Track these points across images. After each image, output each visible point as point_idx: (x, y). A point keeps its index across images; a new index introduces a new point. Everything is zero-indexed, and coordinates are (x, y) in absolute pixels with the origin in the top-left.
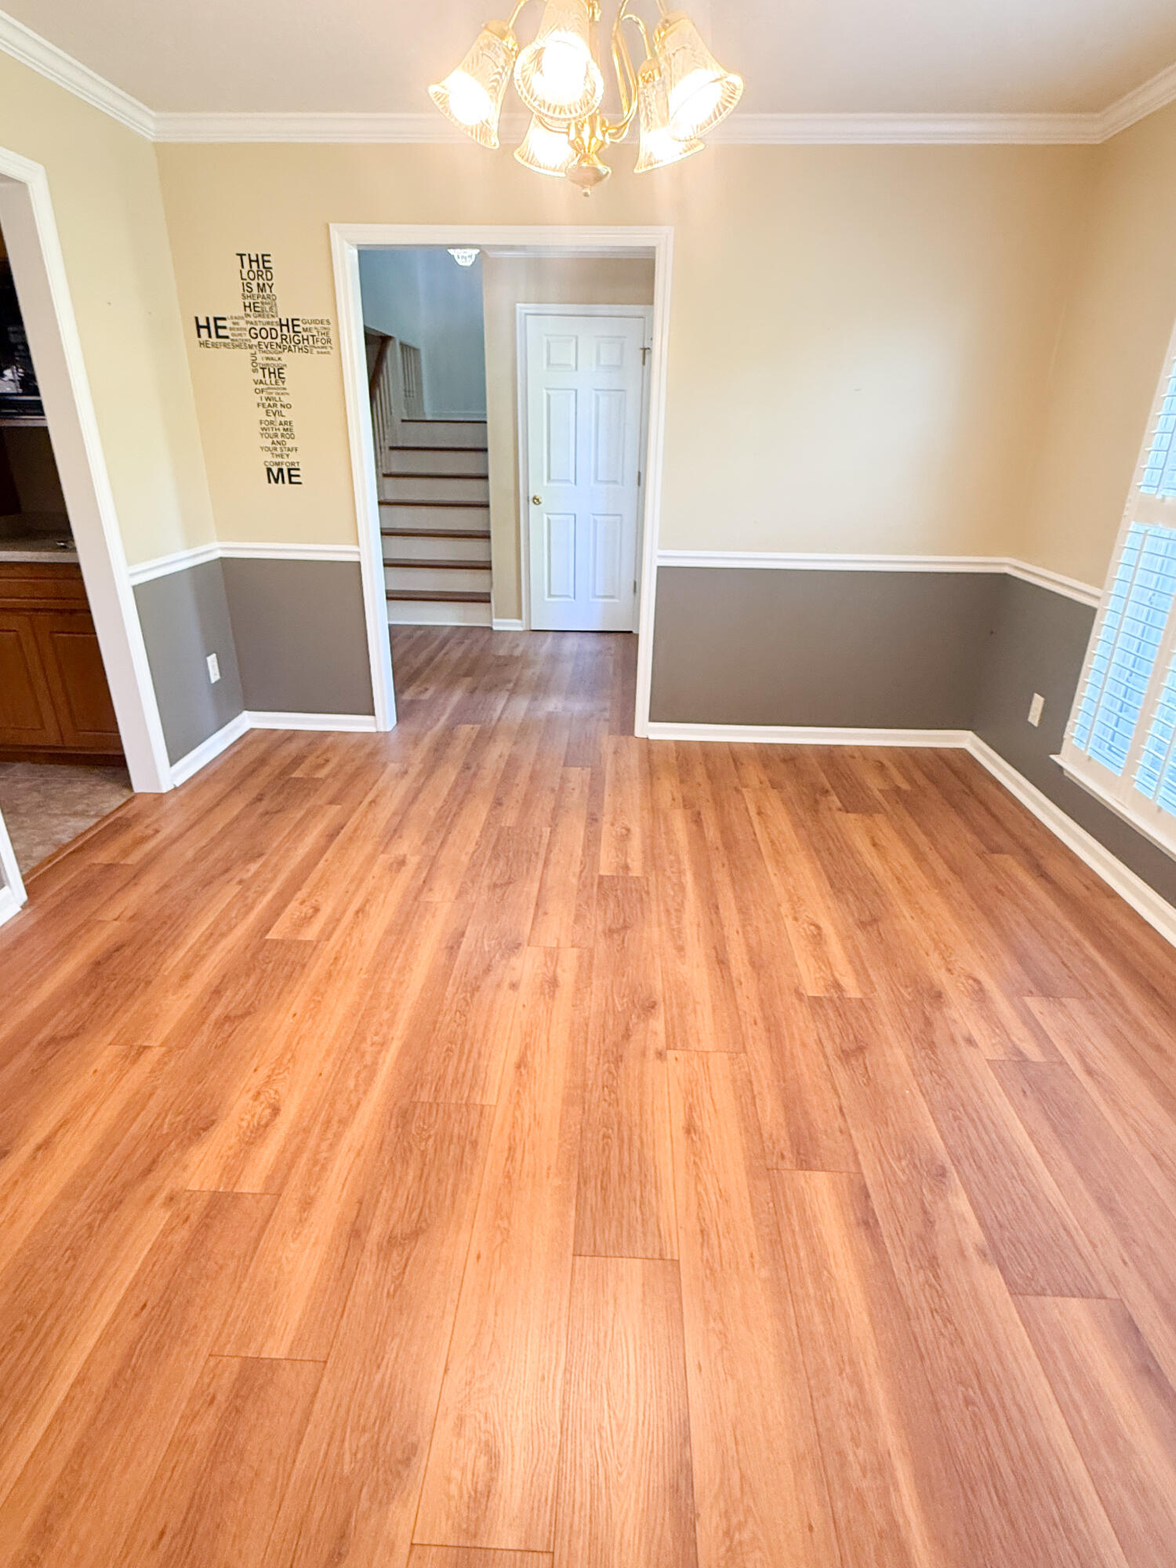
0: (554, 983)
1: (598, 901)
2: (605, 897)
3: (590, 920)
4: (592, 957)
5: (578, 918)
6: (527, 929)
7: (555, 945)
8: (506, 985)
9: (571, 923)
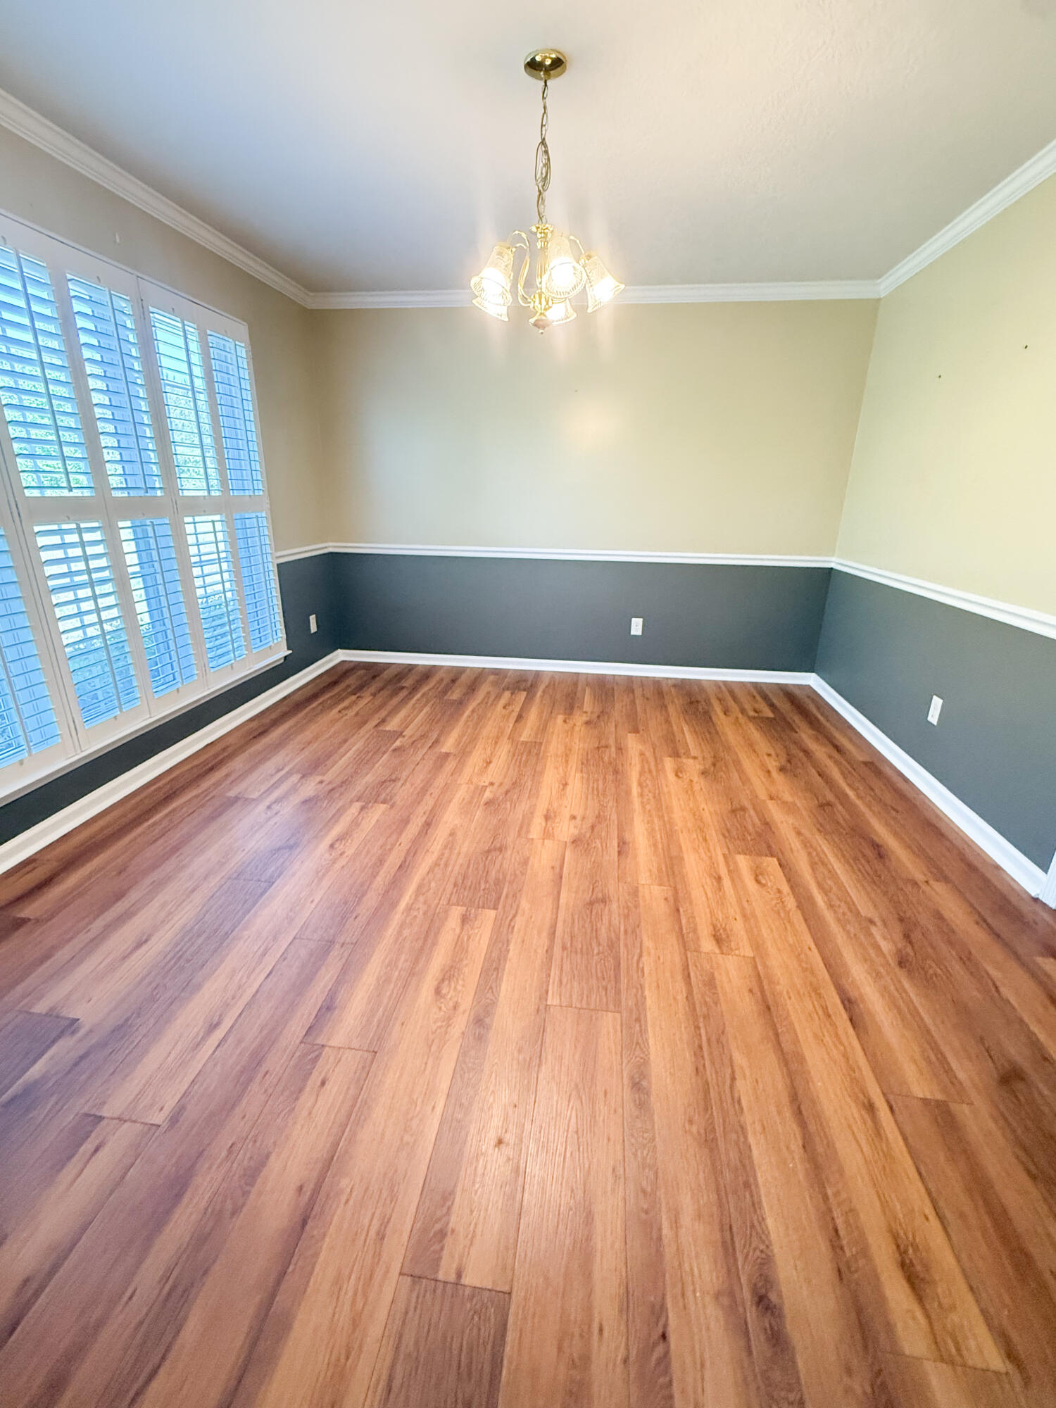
0: (547, 818)
1: (505, 878)
2: (498, 882)
3: (515, 859)
4: (519, 832)
5: (525, 862)
6: (568, 854)
7: (546, 841)
8: (579, 818)
9: (531, 859)
